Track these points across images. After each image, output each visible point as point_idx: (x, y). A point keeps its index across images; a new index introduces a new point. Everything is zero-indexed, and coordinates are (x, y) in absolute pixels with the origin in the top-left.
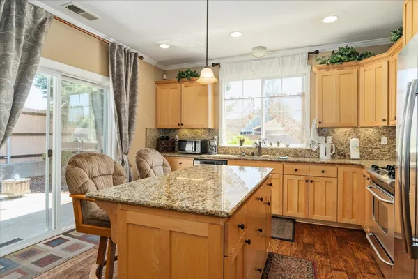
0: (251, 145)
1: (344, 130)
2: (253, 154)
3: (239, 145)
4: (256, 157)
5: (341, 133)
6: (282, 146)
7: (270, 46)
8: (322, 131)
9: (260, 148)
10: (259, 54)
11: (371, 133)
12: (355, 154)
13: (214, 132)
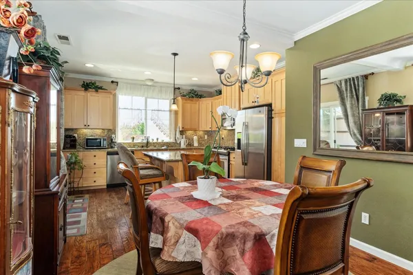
0: (140, 141)
1: (190, 132)
2: (143, 147)
3: (131, 141)
4: (145, 148)
5: (189, 133)
6: (159, 141)
7: (156, 80)
8: (182, 133)
9: (148, 142)
10: (150, 83)
11: (201, 133)
12: (196, 144)
13: (112, 131)
